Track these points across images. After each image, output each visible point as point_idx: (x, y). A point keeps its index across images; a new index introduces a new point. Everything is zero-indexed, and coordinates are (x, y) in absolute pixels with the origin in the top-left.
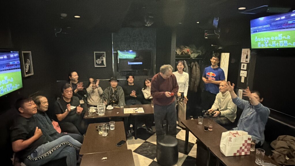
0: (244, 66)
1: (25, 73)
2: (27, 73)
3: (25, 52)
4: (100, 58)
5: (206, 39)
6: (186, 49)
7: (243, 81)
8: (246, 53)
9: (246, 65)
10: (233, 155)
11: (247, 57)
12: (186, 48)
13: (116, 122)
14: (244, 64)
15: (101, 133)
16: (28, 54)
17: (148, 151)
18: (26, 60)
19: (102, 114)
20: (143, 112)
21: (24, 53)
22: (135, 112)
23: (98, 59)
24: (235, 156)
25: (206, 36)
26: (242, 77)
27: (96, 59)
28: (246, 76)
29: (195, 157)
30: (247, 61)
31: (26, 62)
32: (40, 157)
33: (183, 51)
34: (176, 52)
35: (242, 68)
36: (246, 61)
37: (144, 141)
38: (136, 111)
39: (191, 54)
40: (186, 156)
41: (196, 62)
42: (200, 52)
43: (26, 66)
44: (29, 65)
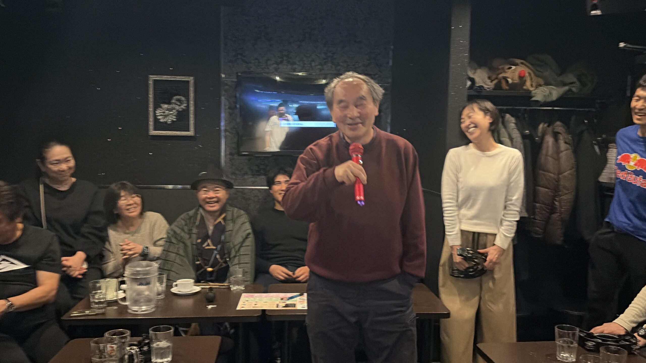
6: (514, 67)
22: (287, 306)
33: (501, 76)
39: (537, 87)
41: (558, 123)
42: (572, 83)
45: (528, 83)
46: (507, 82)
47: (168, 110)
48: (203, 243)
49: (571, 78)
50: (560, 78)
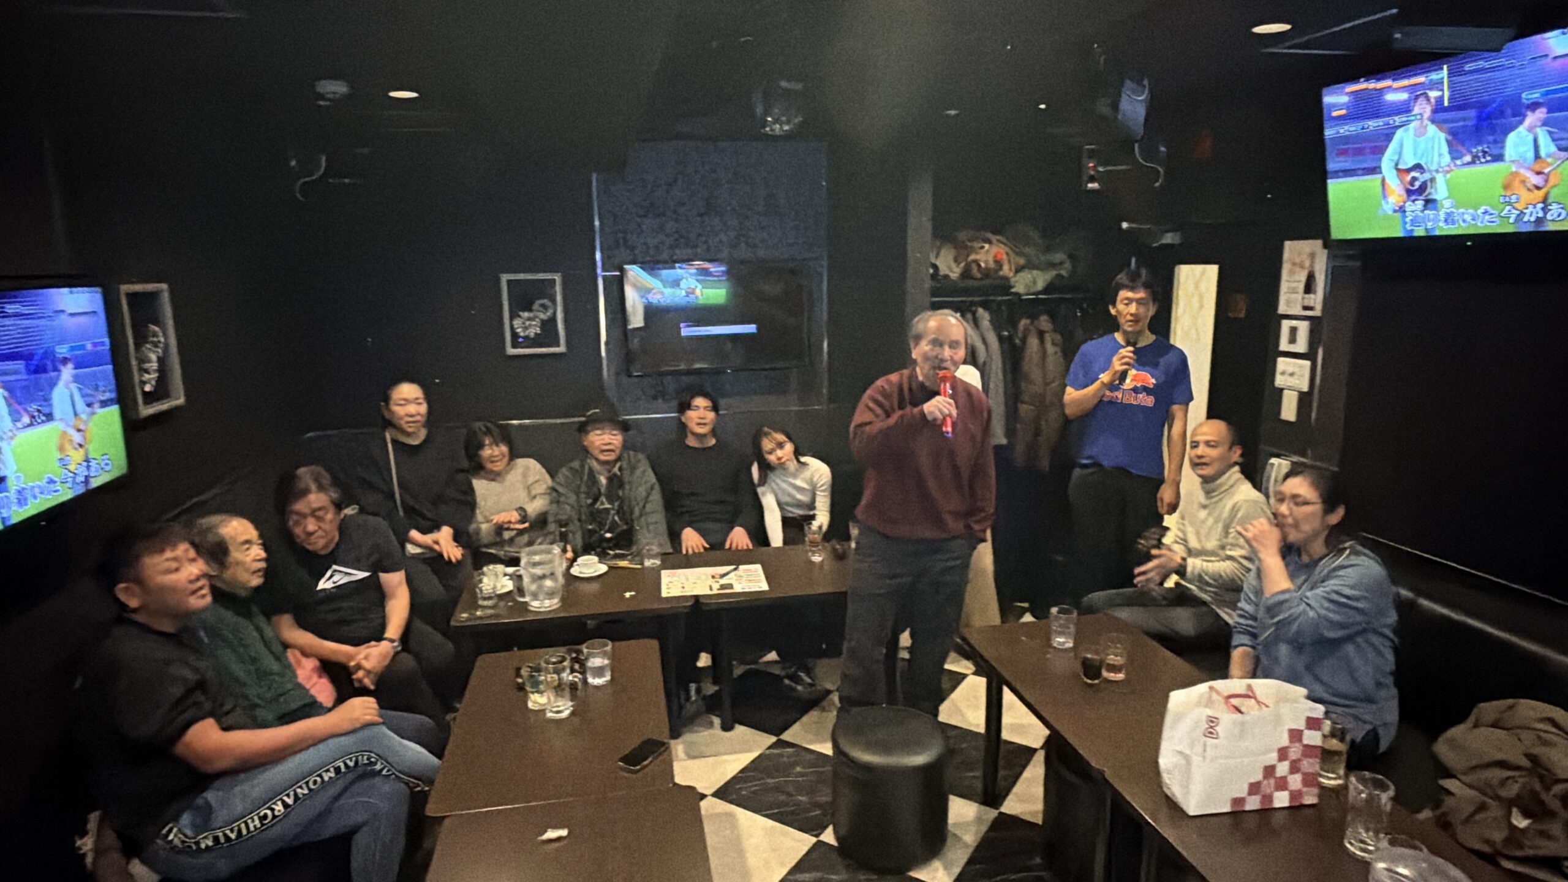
0: (1293, 331)
2: (149, 398)
3: (138, 288)
4: (533, 303)
5: (1093, 191)
6: (987, 246)
7: (1289, 411)
8: (1307, 264)
9: (1303, 327)
10: (1227, 809)
11: (1309, 288)
12: (990, 242)
13: (618, 644)
14: (1294, 323)
15: (536, 700)
16: (154, 296)
17: (791, 789)
18: (146, 330)
19: (547, 603)
20: (765, 587)
21: (130, 296)
22: (723, 587)
23: (526, 314)
24: (1237, 815)
25: (1092, 179)
26: (1286, 392)
27: (514, 314)
28: (1305, 389)
29: (1039, 820)
30: (1312, 304)
31: (141, 338)
32: (225, 835)
33: (972, 257)
34: (935, 267)
35: (1284, 346)
36: (1306, 308)
37: (774, 739)
38: (724, 581)
39: (1017, 271)
40: (992, 814)
41: (1044, 318)
42: (1061, 264)
43: (142, 360)
44: (161, 355)
45: (1006, 267)
46: (979, 266)
47: (529, 319)
49: (1059, 256)
50: (1044, 258)
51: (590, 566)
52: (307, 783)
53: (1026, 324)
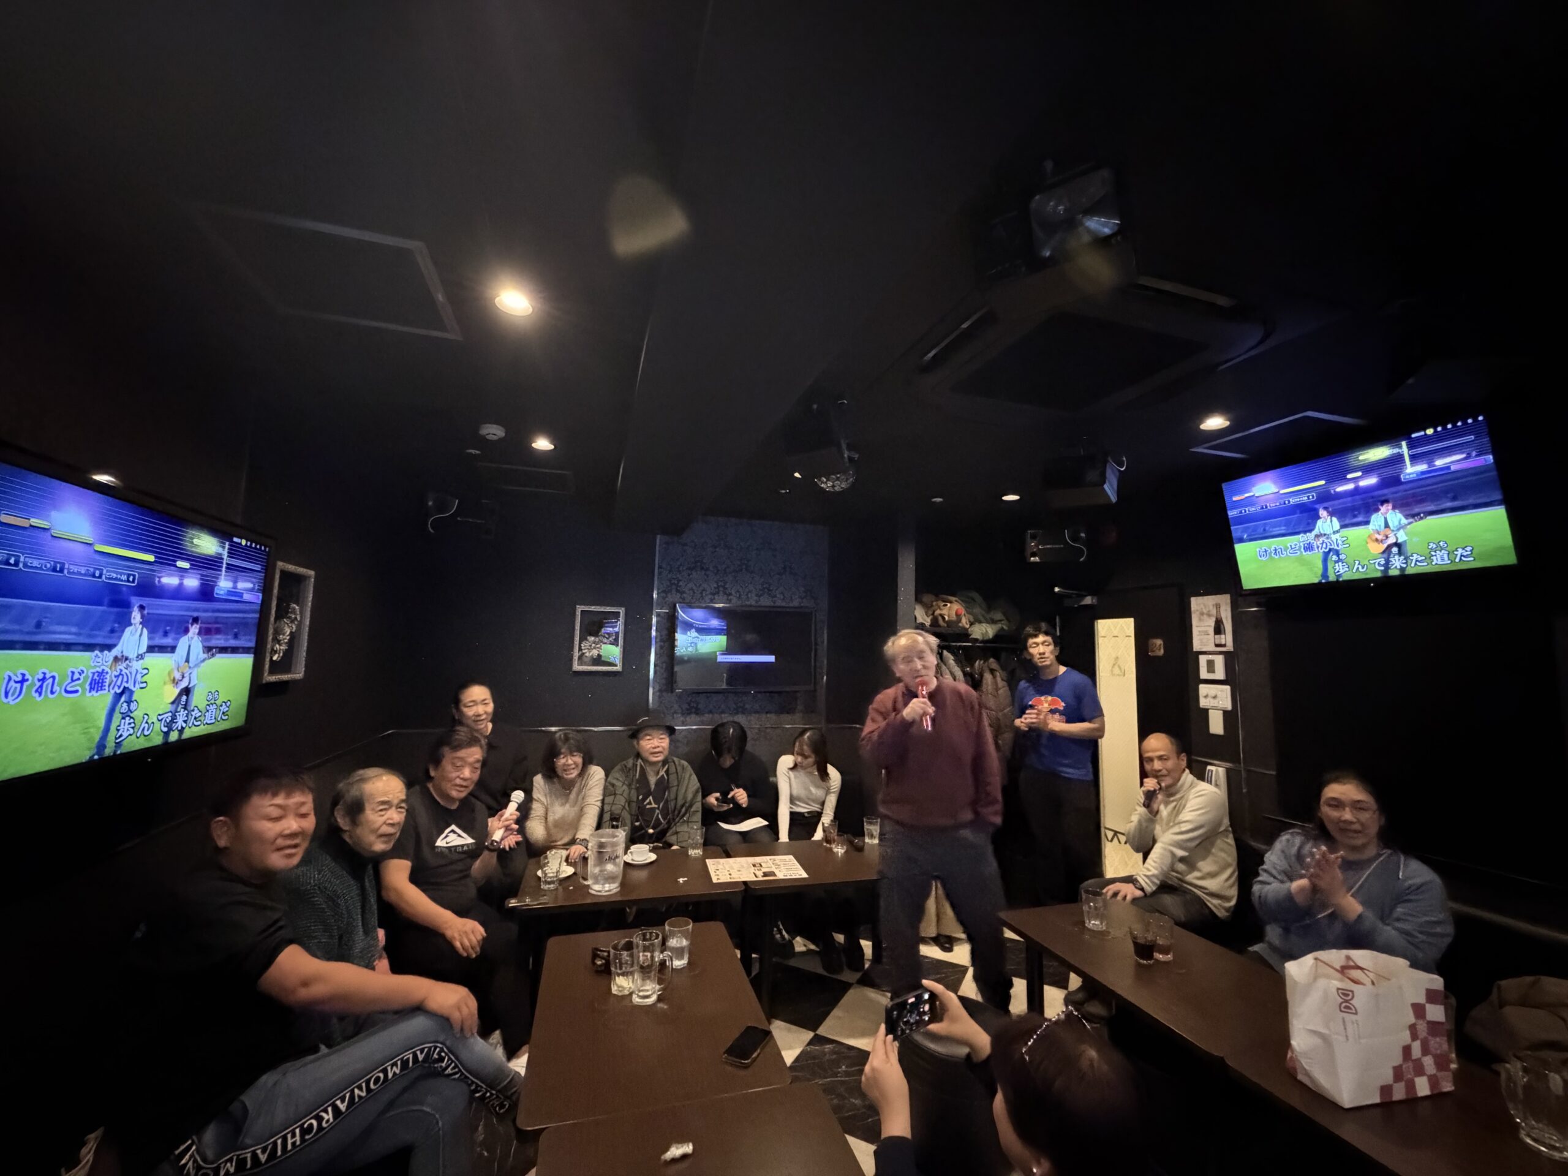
0: (1211, 665)
1: (267, 666)
2: (275, 667)
3: (291, 568)
5: (1035, 563)
6: (949, 605)
7: (1216, 726)
8: (1214, 612)
9: (1219, 661)
10: (1376, 1099)
11: (1218, 629)
12: (951, 602)
14: (1210, 657)
16: (300, 579)
18: (288, 606)
19: (607, 887)
20: (805, 875)
21: (283, 573)
22: (766, 874)
23: (592, 639)
24: (1386, 1107)
25: (1034, 555)
26: (1210, 711)
27: (583, 639)
28: (1229, 707)
30: (1223, 642)
31: (282, 613)
33: (938, 612)
35: (1204, 674)
36: (1217, 645)
37: (811, 1034)
38: (766, 869)
39: (971, 624)
41: (992, 660)
42: (1001, 621)
43: (277, 632)
44: (294, 630)
45: (964, 621)
46: (944, 618)
47: (594, 642)
48: (644, 799)
49: (998, 616)
50: (988, 616)
51: (642, 854)
52: (368, 1082)
53: (979, 665)
